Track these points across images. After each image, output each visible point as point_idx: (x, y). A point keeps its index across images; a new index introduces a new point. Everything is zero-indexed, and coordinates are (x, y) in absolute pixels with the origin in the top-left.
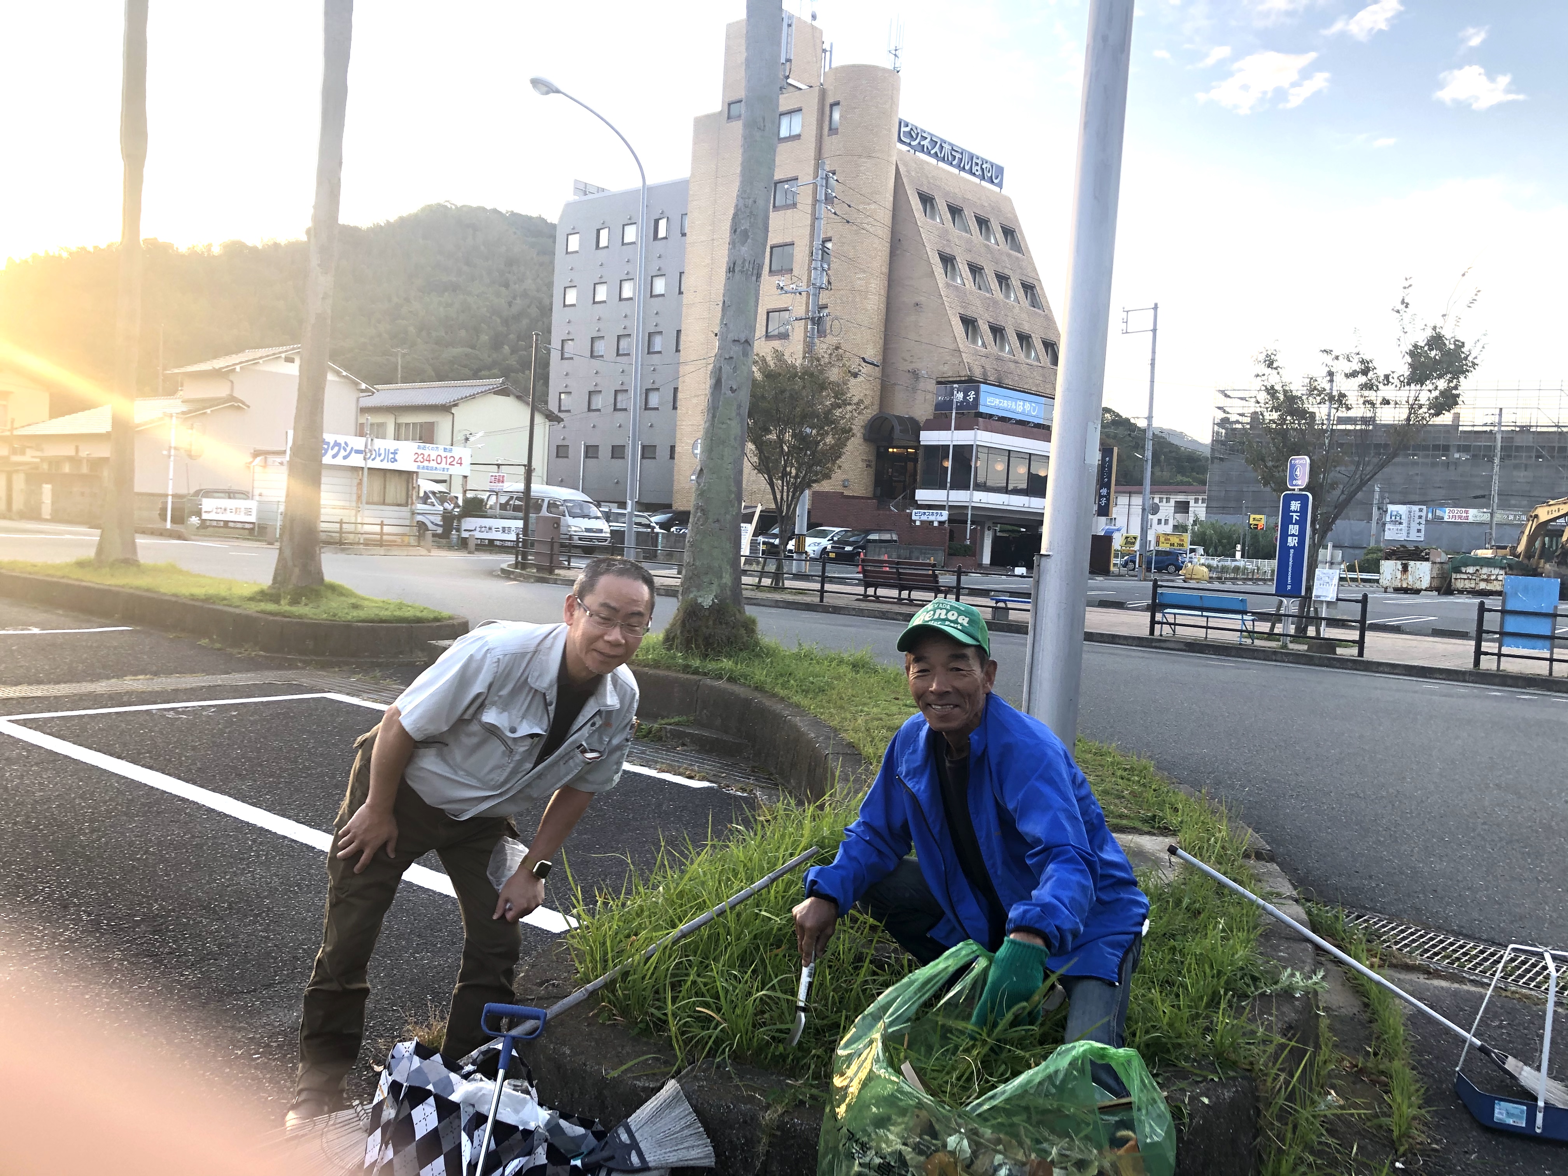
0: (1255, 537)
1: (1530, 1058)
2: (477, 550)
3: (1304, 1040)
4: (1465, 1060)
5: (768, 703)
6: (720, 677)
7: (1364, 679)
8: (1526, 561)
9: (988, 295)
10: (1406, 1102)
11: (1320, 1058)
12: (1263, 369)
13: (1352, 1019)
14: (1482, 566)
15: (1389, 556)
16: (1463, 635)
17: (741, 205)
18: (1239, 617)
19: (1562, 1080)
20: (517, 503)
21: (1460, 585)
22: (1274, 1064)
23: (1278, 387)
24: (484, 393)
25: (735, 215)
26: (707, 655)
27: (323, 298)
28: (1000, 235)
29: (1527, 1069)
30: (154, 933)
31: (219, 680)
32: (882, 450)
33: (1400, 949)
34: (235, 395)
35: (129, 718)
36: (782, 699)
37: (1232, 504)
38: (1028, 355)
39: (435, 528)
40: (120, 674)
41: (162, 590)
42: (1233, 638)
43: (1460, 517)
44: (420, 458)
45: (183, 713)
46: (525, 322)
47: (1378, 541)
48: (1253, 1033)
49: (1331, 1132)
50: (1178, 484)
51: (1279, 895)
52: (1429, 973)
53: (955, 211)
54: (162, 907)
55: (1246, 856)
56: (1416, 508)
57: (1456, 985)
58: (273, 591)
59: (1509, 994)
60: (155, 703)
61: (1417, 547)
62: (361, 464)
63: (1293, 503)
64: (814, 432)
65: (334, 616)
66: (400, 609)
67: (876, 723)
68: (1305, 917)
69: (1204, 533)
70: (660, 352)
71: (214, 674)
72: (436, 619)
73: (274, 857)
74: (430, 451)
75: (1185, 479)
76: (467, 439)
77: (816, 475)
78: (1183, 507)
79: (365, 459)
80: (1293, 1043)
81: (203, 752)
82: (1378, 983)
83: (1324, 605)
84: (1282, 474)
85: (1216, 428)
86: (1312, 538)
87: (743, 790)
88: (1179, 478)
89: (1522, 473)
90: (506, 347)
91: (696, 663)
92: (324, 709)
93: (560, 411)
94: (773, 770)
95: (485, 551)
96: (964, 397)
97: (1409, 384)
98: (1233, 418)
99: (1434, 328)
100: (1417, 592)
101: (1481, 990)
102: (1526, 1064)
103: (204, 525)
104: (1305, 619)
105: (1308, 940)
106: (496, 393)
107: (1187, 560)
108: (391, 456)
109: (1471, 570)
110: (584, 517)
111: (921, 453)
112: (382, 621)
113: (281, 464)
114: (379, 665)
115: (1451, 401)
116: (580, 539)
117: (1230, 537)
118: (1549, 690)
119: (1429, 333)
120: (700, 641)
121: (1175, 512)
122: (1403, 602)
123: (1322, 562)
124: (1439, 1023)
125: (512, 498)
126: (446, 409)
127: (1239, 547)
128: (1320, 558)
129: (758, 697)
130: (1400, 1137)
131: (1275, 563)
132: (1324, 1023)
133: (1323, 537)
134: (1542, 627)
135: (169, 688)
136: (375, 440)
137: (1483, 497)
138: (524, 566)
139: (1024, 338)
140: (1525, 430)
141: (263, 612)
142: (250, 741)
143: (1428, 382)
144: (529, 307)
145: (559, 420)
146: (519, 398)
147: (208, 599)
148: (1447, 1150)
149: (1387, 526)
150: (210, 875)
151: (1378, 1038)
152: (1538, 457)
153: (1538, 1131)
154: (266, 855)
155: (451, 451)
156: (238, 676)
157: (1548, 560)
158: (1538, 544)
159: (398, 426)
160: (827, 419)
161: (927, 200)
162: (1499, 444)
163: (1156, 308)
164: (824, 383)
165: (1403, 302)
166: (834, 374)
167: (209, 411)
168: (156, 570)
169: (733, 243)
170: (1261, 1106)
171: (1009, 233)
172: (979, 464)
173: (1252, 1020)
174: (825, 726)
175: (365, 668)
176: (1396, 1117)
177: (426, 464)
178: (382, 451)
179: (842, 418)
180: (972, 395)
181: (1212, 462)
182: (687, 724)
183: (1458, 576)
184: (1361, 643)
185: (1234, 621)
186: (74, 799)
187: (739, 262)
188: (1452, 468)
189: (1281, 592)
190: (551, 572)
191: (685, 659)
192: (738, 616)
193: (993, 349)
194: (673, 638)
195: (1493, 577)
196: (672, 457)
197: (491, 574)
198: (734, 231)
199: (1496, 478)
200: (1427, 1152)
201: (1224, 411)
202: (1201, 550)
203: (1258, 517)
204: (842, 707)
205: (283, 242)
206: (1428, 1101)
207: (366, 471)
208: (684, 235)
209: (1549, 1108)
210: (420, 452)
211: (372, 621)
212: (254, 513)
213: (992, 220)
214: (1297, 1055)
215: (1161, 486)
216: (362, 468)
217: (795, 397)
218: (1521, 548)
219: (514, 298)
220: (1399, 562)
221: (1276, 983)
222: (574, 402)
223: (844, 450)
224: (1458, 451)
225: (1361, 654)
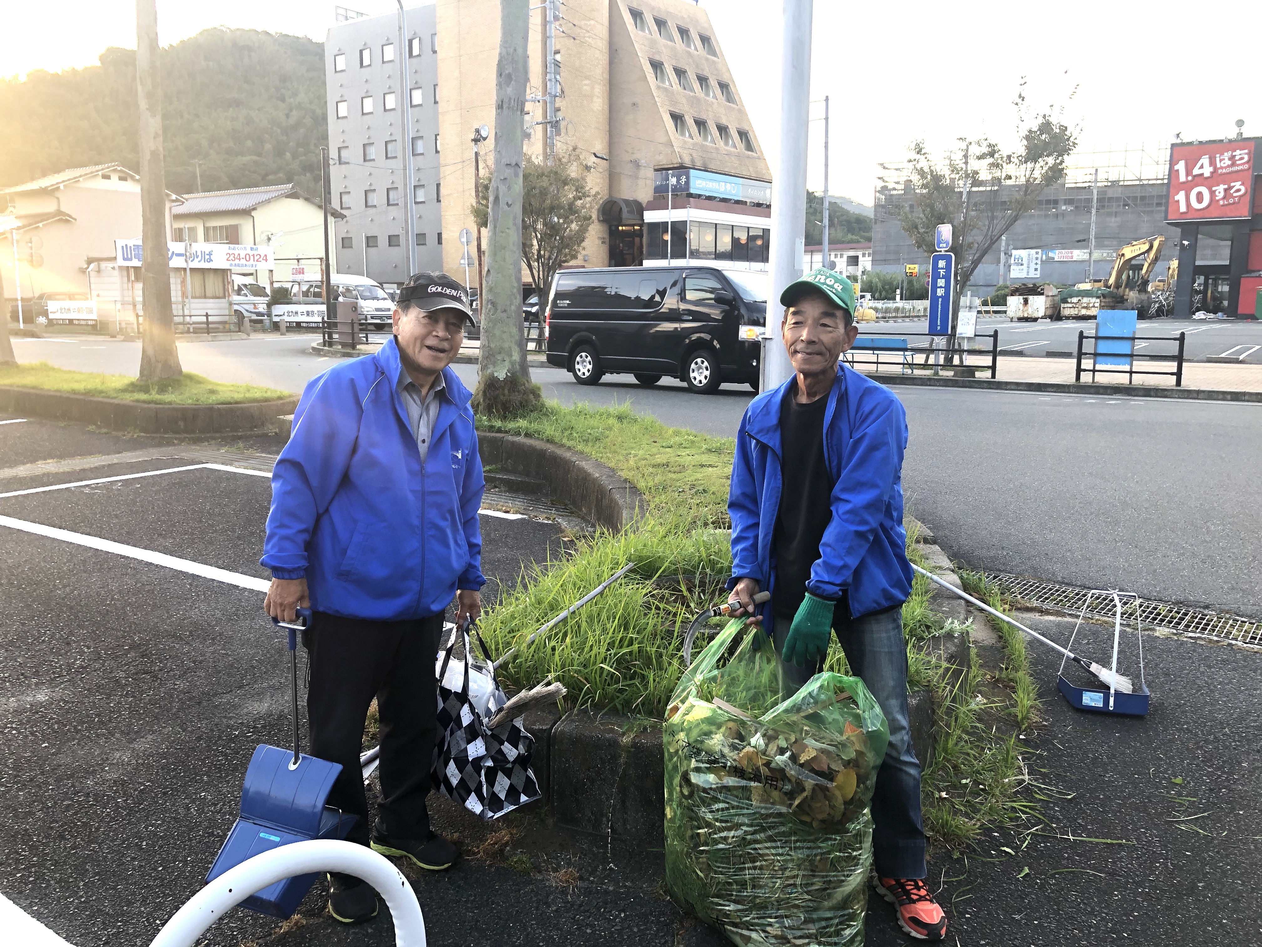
0: (910, 282)
1: (1105, 663)
2: (287, 331)
3: (961, 664)
4: (1064, 667)
5: (559, 452)
6: (519, 434)
7: (996, 396)
8: (1115, 291)
9: (692, 94)
10: (1026, 697)
11: (971, 675)
12: (914, 155)
13: (992, 647)
14: (1083, 297)
15: (1015, 292)
16: (1068, 355)
17: (504, 53)
18: (902, 353)
19: (1128, 676)
20: (316, 290)
21: (1066, 312)
22: (943, 680)
23: (926, 170)
24: (277, 198)
25: (500, 62)
26: (505, 417)
27: (155, 138)
28: (698, 43)
29: (1104, 670)
30: (143, 656)
31: (114, 459)
32: (613, 228)
33: (1023, 597)
34: (63, 209)
35: (55, 495)
36: (569, 448)
37: (892, 257)
38: (726, 144)
39: (249, 314)
40: (33, 460)
41: (46, 387)
42: (897, 370)
43: (1066, 257)
44: (232, 257)
45: (96, 488)
46: (302, 131)
47: (1005, 280)
48: (929, 662)
49: (980, 720)
50: (849, 242)
51: (940, 568)
52: (1042, 612)
53: (660, 23)
54: (141, 639)
55: (918, 542)
56: (1033, 251)
57: (1060, 619)
58: (142, 383)
59: (1094, 621)
60: (70, 482)
61: (1034, 285)
62: (184, 265)
63: (940, 262)
64: (561, 221)
65: (197, 401)
66: (249, 391)
67: (644, 462)
68: (959, 582)
69: (871, 282)
70: (422, 154)
71: (108, 454)
72: (280, 398)
73: (211, 596)
74: (238, 250)
75: (854, 237)
76: (269, 239)
77: (566, 256)
78: (854, 261)
79: (186, 261)
80: (954, 667)
81: (125, 519)
82: (1008, 623)
83: (966, 341)
84: (931, 238)
85: (878, 194)
86: (955, 288)
87: (548, 519)
88: (850, 236)
89: (1113, 219)
90: (288, 154)
91: (498, 424)
92: (208, 478)
93: (342, 208)
94: (567, 502)
95: (294, 332)
96: (678, 181)
97: (1026, 162)
98: (891, 186)
99: (1044, 116)
100: (1035, 320)
101: (1075, 620)
102: (1104, 667)
103: (51, 323)
104: (951, 350)
105: (961, 598)
106: (288, 196)
107: (858, 304)
108: (207, 257)
109: (1075, 300)
110: (373, 299)
111: (645, 229)
112: (237, 403)
113: (113, 268)
114: (240, 438)
115: (1057, 175)
116: (372, 318)
117: (890, 284)
118: (1129, 395)
119: (1040, 120)
120: (499, 406)
121: (848, 265)
122: (1025, 330)
123: (963, 307)
124: (1047, 645)
125: (311, 286)
126: (246, 212)
127: (898, 291)
128: (961, 304)
129: (550, 448)
130: (1023, 719)
131: (927, 303)
132: (973, 651)
133: (962, 288)
134: (1123, 348)
135: (78, 468)
136: (193, 244)
137: (1084, 240)
138: (331, 344)
139: (722, 129)
140: (1115, 183)
141: (138, 401)
142: (159, 507)
143: (1040, 160)
144: (304, 118)
145: (343, 217)
146: (307, 199)
147: (88, 393)
148: (1052, 725)
149: (1012, 267)
150: (168, 613)
151: (1008, 658)
152: (1125, 205)
153: (1111, 709)
154: (204, 594)
155: (257, 249)
156: (129, 454)
157: (1132, 289)
158: (1124, 277)
159: (207, 230)
160: (571, 209)
161: (636, 15)
162: (1095, 197)
163: (827, 99)
164: (566, 179)
165: (1020, 96)
166: (573, 171)
167: (41, 225)
168: (32, 369)
169: (499, 85)
170: (935, 707)
171: (705, 40)
172: (693, 238)
173: (929, 654)
174: (605, 467)
175: (231, 440)
176: (1020, 708)
177: (237, 262)
178: (199, 253)
179: (583, 207)
180: (683, 179)
181: (876, 223)
182: (496, 471)
183: (1066, 305)
184: (993, 368)
185: (898, 357)
186: (39, 562)
187: (506, 100)
188: (1060, 218)
189: (933, 332)
190: (353, 346)
191: (490, 420)
192: (527, 385)
193: (698, 139)
194: (478, 405)
195: (1091, 305)
196: (440, 242)
197: (303, 352)
198: (500, 74)
199: (1093, 226)
200: (1040, 727)
201: (884, 181)
202: (868, 296)
203: (912, 266)
204: (615, 452)
205: (80, 68)
206: (1040, 695)
207: (188, 271)
208: (435, 52)
209: (1118, 694)
210: (231, 252)
211: (230, 403)
212: (95, 311)
213: (691, 30)
214: (957, 674)
215: (836, 244)
216: (185, 269)
217: (544, 193)
218: (1112, 281)
219: (291, 110)
220: (1021, 297)
221: (942, 628)
222: (355, 201)
223: (587, 235)
224: (1065, 204)
225: (993, 376)
